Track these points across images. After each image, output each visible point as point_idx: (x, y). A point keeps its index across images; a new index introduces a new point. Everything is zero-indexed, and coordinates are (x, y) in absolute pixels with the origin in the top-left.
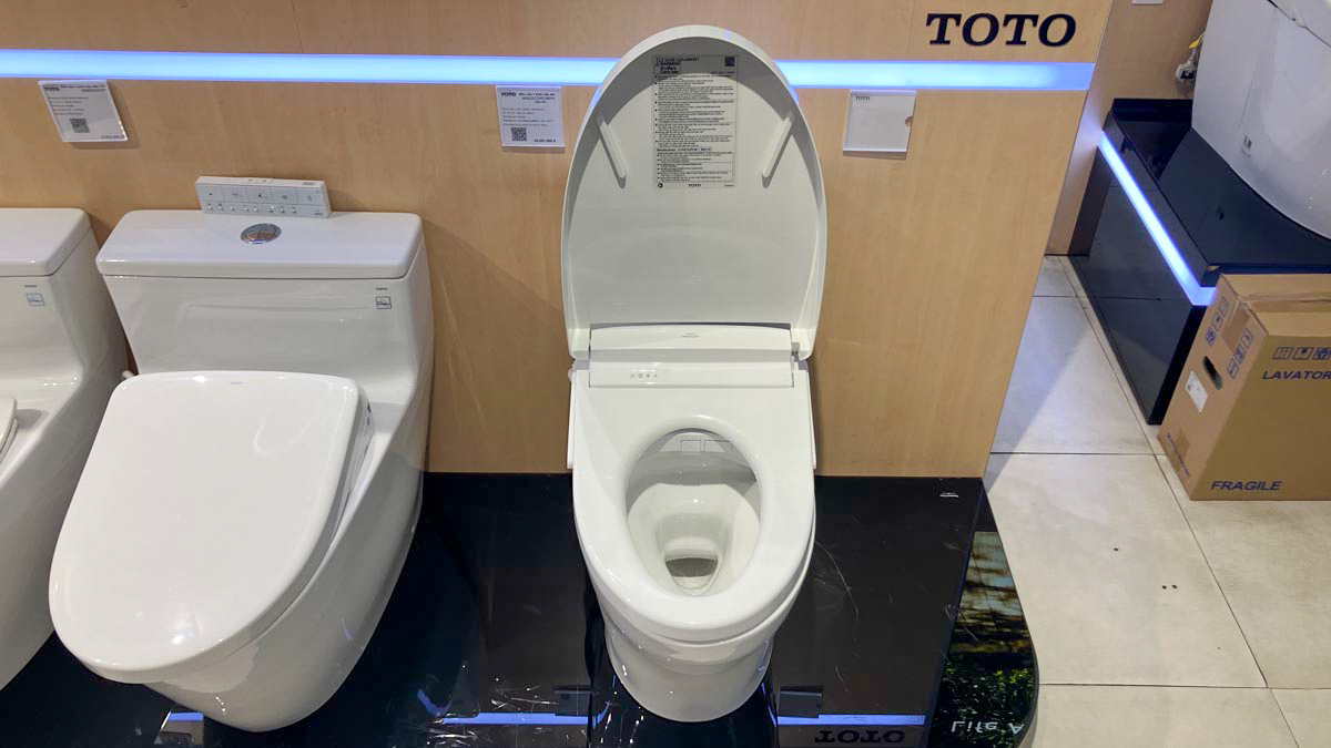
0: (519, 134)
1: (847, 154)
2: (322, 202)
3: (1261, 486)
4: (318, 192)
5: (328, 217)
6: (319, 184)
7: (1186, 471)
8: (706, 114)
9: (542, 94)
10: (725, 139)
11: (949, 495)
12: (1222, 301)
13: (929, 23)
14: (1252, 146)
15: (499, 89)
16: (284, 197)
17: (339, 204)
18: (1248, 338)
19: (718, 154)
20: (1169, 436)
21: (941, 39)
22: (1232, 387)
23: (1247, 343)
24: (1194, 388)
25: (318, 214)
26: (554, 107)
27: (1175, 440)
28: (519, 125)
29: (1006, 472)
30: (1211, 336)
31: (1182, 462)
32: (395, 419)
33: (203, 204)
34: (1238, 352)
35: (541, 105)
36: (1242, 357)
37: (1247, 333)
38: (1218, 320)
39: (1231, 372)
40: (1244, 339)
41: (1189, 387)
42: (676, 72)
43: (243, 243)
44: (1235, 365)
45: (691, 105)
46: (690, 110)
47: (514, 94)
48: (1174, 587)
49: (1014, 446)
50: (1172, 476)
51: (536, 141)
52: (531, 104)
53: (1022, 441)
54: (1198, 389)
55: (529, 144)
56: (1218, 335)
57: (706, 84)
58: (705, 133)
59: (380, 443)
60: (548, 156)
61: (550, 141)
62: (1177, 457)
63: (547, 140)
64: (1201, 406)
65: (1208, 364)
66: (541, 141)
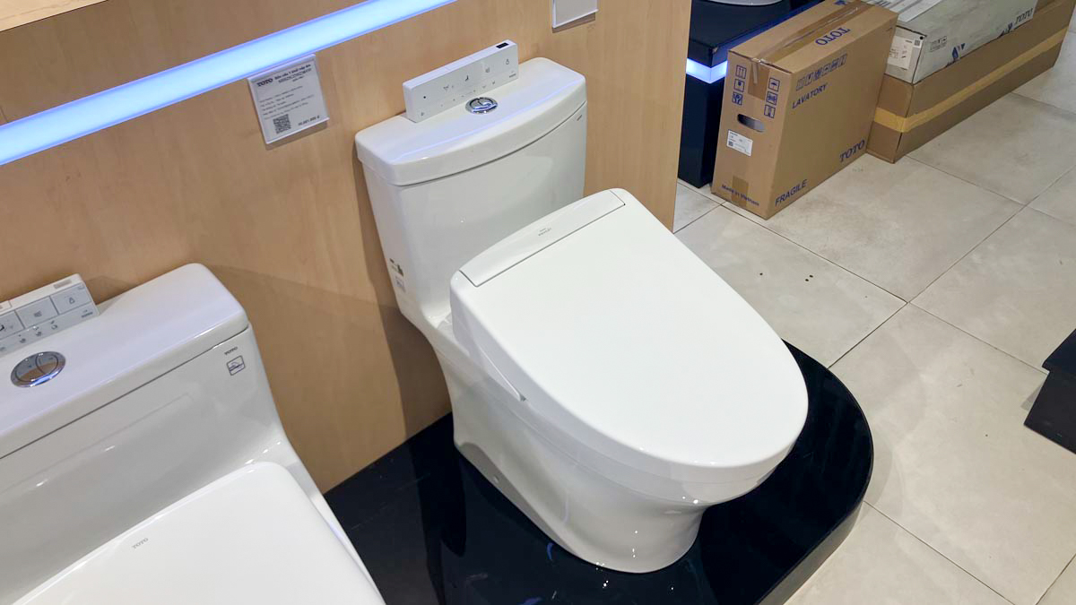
0: (282, 123)
1: (555, 30)
2: (85, 297)
3: (797, 188)
4: (80, 288)
7: (753, 202)
9: (294, 71)
12: (736, 69)
15: (253, 82)
16: (38, 315)
17: (104, 294)
18: (774, 84)
20: (724, 187)
22: (773, 129)
23: (776, 88)
24: (735, 141)
25: (87, 315)
26: (311, 81)
27: (730, 187)
28: (279, 113)
30: (738, 98)
31: (746, 198)
34: (770, 97)
35: (297, 84)
36: (775, 99)
37: (772, 81)
38: (740, 84)
39: (769, 115)
40: (771, 86)
41: (731, 143)
43: (22, 389)
44: (770, 108)
47: (270, 80)
48: (811, 276)
50: (742, 211)
51: (300, 124)
52: (289, 85)
54: (741, 141)
55: (295, 130)
56: (745, 94)
60: (312, 137)
61: (314, 118)
62: (738, 196)
63: (311, 119)
64: (749, 152)
65: (742, 119)
66: (305, 122)
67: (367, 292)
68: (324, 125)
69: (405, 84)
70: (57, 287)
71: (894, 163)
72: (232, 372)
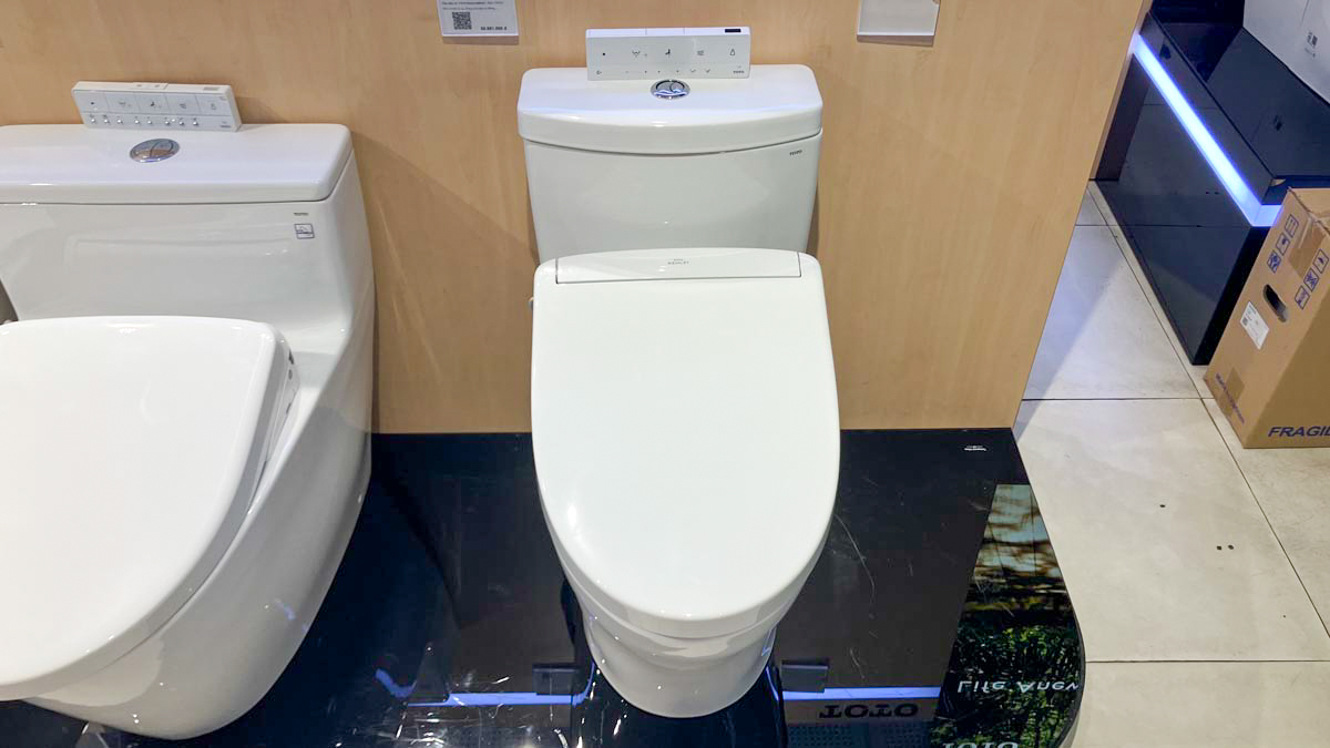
0: (462, 20)
1: (861, 39)
3: (1325, 431)
4: (226, 99)
5: (238, 130)
6: (223, 89)
7: (1239, 415)
11: (975, 448)
12: (1290, 220)
14: (1318, 42)
16: (183, 106)
17: (249, 115)
18: (1321, 260)
20: (1218, 377)
22: (1300, 320)
23: (1321, 266)
24: (1251, 321)
25: (225, 127)
27: (1226, 382)
28: (461, 9)
29: (1034, 421)
30: (1275, 261)
31: (1234, 406)
32: (324, 372)
33: (84, 116)
34: (1310, 277)
36: (1314, 283)
37: (1321, 255)
38: (1284, 243)
39: (1299, 302)
40: (1317, 262)
41: (1245, 320)
43: (133, 161)
44: (1305, 293)
48: (1231, 547)
49: (1044, 392)
50: (1222, 421)
51: (483, 29)
53: (1052, 386)
54: (1257, 323)
55: (475, 33)
56: (1284, 260)
59: (306, 400)
60: (499, 48)
61: (501, 28)
62: (1228, 395)
63: (497, 28)
64: (1260, 343)
65: (1271, 297)
66: (489, 28)
69: (586, 31)
70: (206, 89)
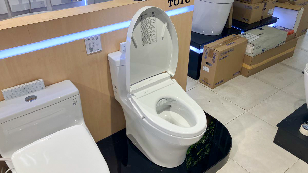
0: (91, 50)
2: (43, 84)
3: (221, 82)
4: (42, 82)
6: (41, 80)
7: (209, 84)
8: (150, 26)
9: (95, 38)
10: (154, 31)
12: (205, 50)
13: (168, 2)
15: (86, 39)
16: (32, 87)
19: (154, 35)
20: (202, 80)
21: (171, 6)
22: (214, 65)
23: (215, 55)
24: (205, 69)
25: (43, 88)
26: (99, 40)
27: (204, 80)
28: (91, 47)
30: (206, 58)
31: (207, 83)
33: (5, 98)
34: (214, 58)
35: (96, 41)
36: (215, 58)
37: (214, 53)
38: (206, 54)
39: (213, 62)
40: (214, 55)
41: (204, 69)
42: (144, 18)
43: (27, 103)
44: (214, 60)
45: (148, 25)
46: (147, 26)
47: (89, 40)
48: (223, 103)
50: (206, 87)
51: (95, 50)
52: (94, 41)
54: (206, 68)
55: (94, 52)
56: (208, 57)
57: (150, 19)
58: (151, 31)
60: (98, 54)
61: (99, 49)
62: (206, 83)
64: (208, 71)
65: (207, 63)
66: (97, 50)
67: (108, 93)
68: (101, 51)
69: (120, 43)
70: (37, 81)
71: (247, 77)
72: (74, 104)
